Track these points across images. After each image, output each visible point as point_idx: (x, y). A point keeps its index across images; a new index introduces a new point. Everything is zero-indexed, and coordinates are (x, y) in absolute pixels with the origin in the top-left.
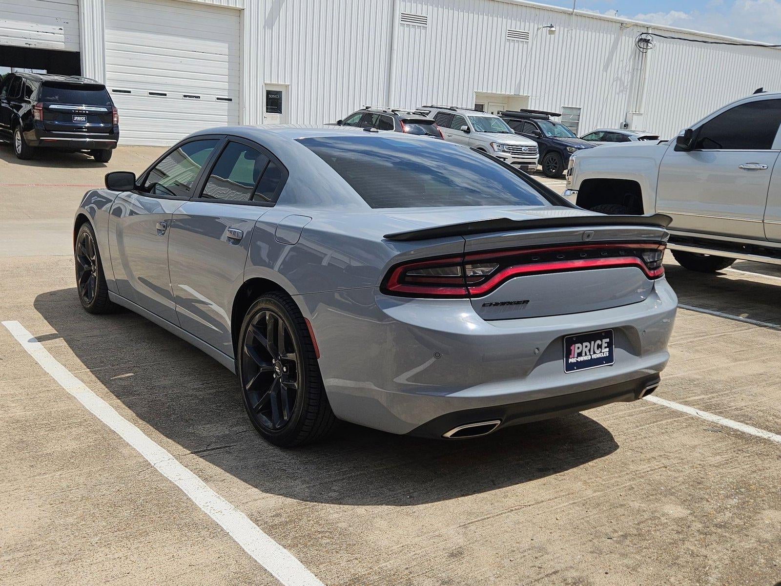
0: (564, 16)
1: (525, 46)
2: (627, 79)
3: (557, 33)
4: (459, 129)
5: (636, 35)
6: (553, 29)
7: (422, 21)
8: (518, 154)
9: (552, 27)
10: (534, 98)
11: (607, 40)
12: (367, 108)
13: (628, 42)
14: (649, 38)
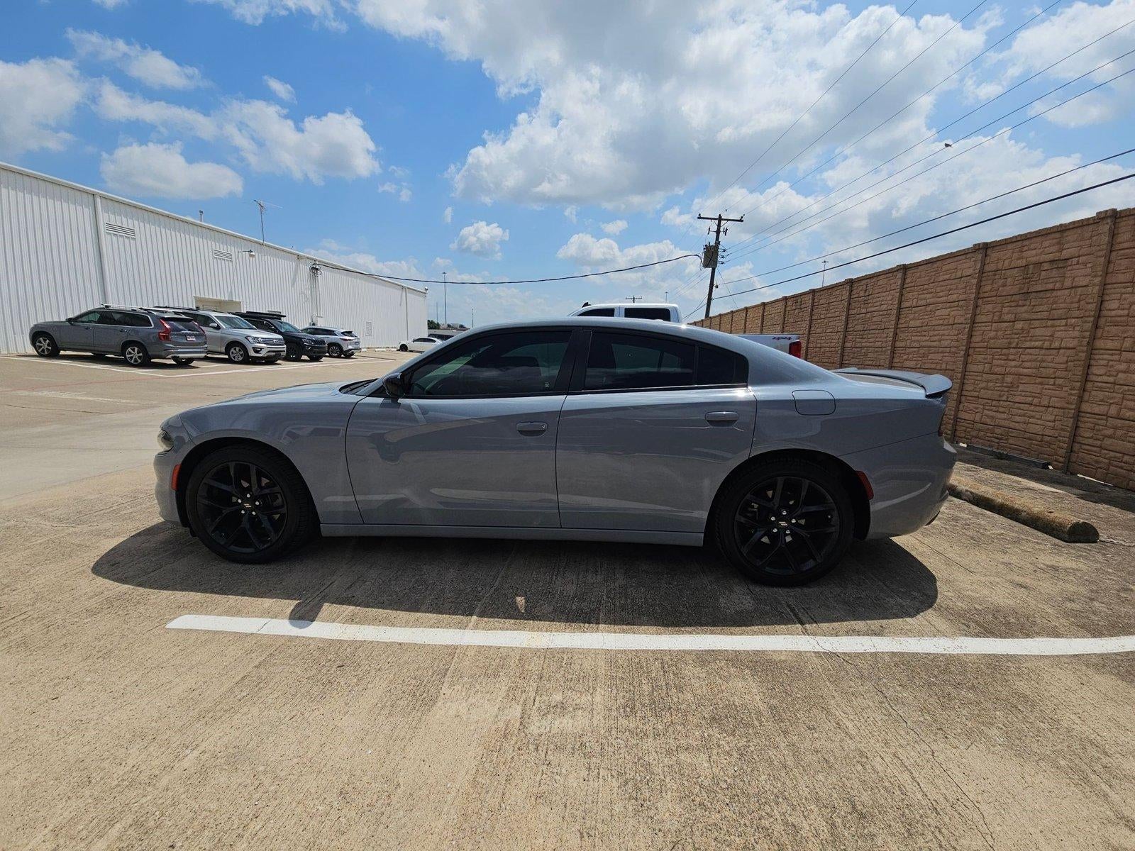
0: (257, 245)
1: (231, 264)
2: (308, 293)
3: (257, 256)
4: (209, 326)
5: (310, 264)
6: (253, 253)
7: (130, 233)
8: (271, 345)
9: (251, 251)
10: (245, 303)
11: (290, 265)
12: (107, 306)
13: (305, 269)
14: (317, 267)
